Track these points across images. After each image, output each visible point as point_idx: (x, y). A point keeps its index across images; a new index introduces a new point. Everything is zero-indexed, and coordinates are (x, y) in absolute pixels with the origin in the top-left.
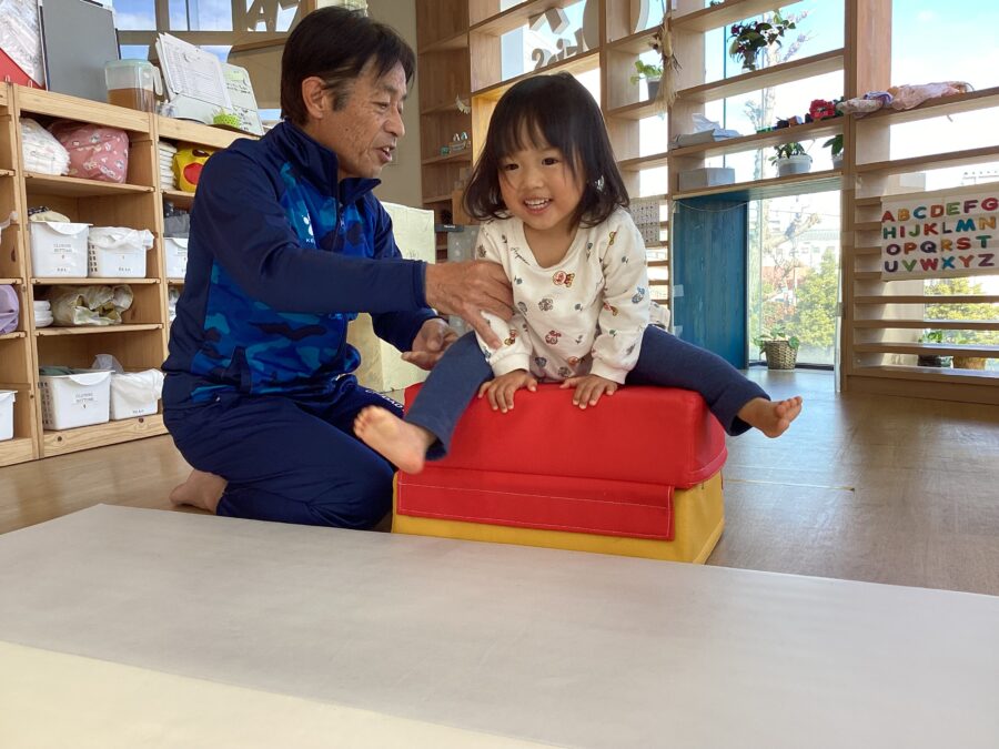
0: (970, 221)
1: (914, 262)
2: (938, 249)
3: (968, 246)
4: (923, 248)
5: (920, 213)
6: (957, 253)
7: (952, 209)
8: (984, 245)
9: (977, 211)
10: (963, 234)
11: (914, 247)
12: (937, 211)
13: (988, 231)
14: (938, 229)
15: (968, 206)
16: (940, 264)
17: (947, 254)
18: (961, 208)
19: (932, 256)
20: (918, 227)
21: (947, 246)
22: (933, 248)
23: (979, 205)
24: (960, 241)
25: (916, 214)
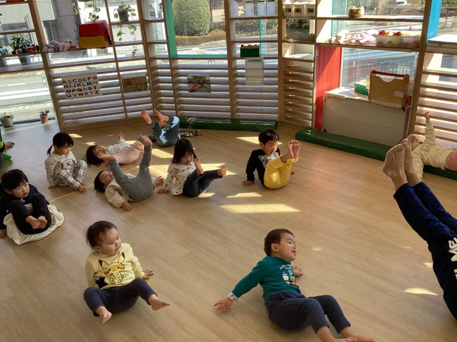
0: (90, 83)
1: (76, 94)
2: (83, 90)
3: (91, 89)
4: (78, 90)
5: (75, 81)
6: (88, 91)
7: (84, 80)
8: (95, 88)
9: (91, 80)
10: (89, 86)
11: (75, 90)
12: (80, 80)
13: (95, 85)
14: (81, 85)
15: (89, 78)
16: (84, 94)
17: (86, 92)
18: (87, 79)
19: (81, 92)
20: (75, 85)
21: (85, 89)
22: (81, 90)
23: (92, 78)
24: (88, 88)
25: (73, 81)
